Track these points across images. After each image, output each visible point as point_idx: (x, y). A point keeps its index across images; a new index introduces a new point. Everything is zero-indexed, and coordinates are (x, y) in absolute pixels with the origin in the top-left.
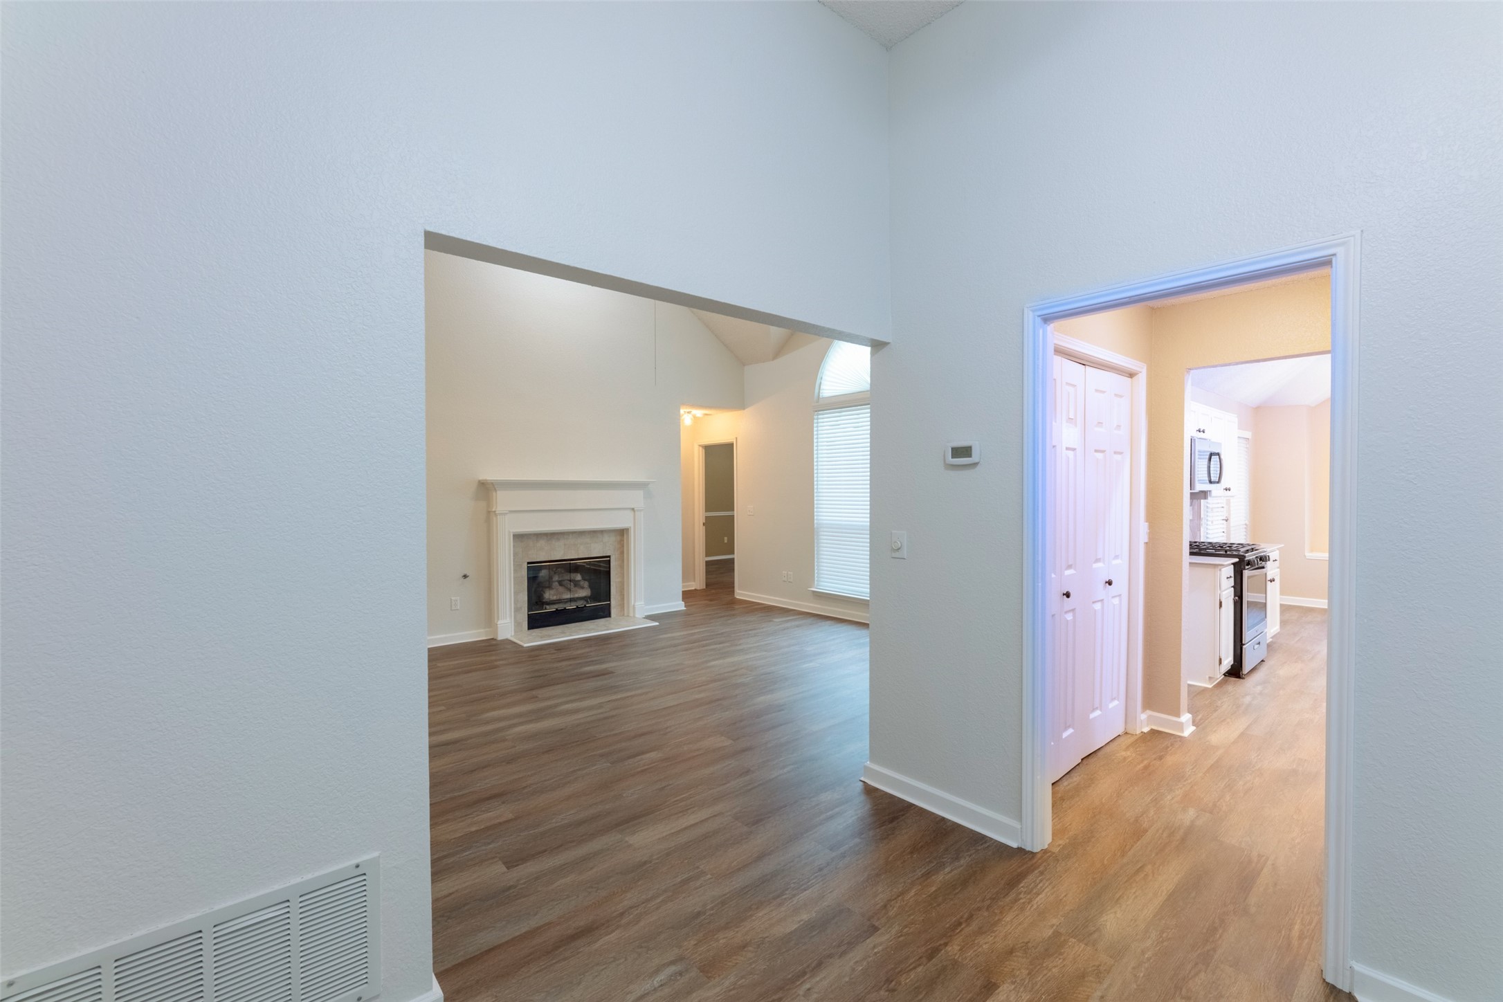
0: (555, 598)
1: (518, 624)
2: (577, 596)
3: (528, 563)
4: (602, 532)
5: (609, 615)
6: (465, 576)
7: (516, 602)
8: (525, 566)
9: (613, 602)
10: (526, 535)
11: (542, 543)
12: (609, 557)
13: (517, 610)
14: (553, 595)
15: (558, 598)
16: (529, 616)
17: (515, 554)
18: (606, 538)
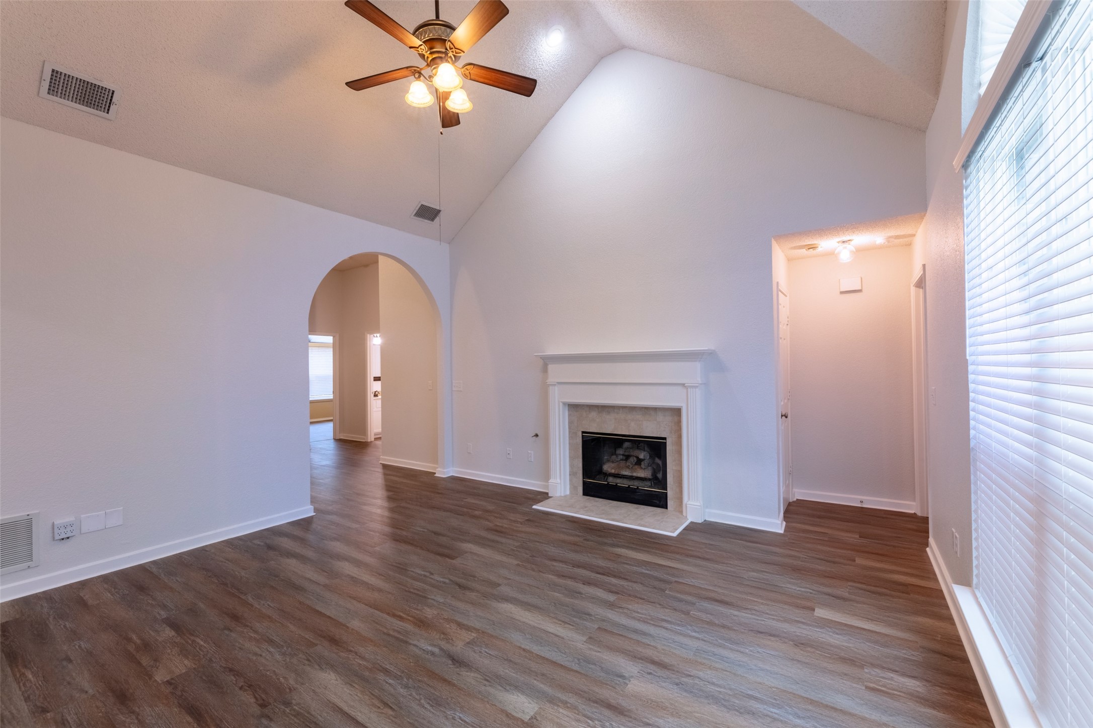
0: (613, 471)
1: (573, 487)
2: (635, 474)
3: (583, 432)
4: (655, 409)
5: (665, 506)
6: (537, 435)
7: (572, 466)
8: (580, 434)
9: (670, 493)
10: (580, 405)
11: (594, 414)
12: (665, 439)
13: (572, 474)
14: (612, 468)
15: (616, 472)
16: (584, 483)
17: (570, 423)
18: (660, 417)
